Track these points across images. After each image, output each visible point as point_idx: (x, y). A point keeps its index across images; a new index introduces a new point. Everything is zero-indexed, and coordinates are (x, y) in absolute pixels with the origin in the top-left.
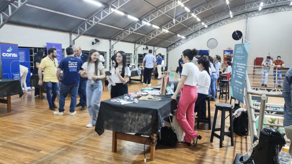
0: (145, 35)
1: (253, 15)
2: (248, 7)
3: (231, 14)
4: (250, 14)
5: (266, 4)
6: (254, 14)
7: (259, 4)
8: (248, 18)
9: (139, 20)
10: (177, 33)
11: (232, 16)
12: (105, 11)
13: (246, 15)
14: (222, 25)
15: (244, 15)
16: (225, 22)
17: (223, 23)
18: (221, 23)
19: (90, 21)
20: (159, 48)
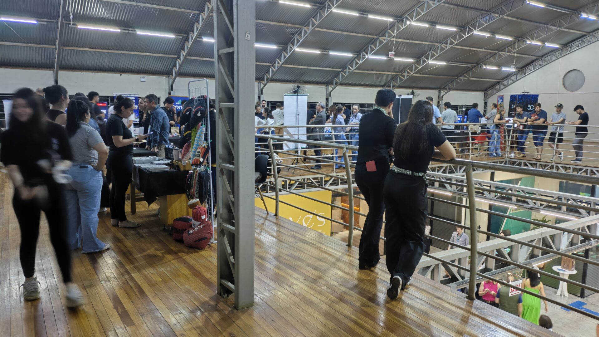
10: (478, 63)
14: (596, 39)
18: (594, 36)
20: (448, 92)
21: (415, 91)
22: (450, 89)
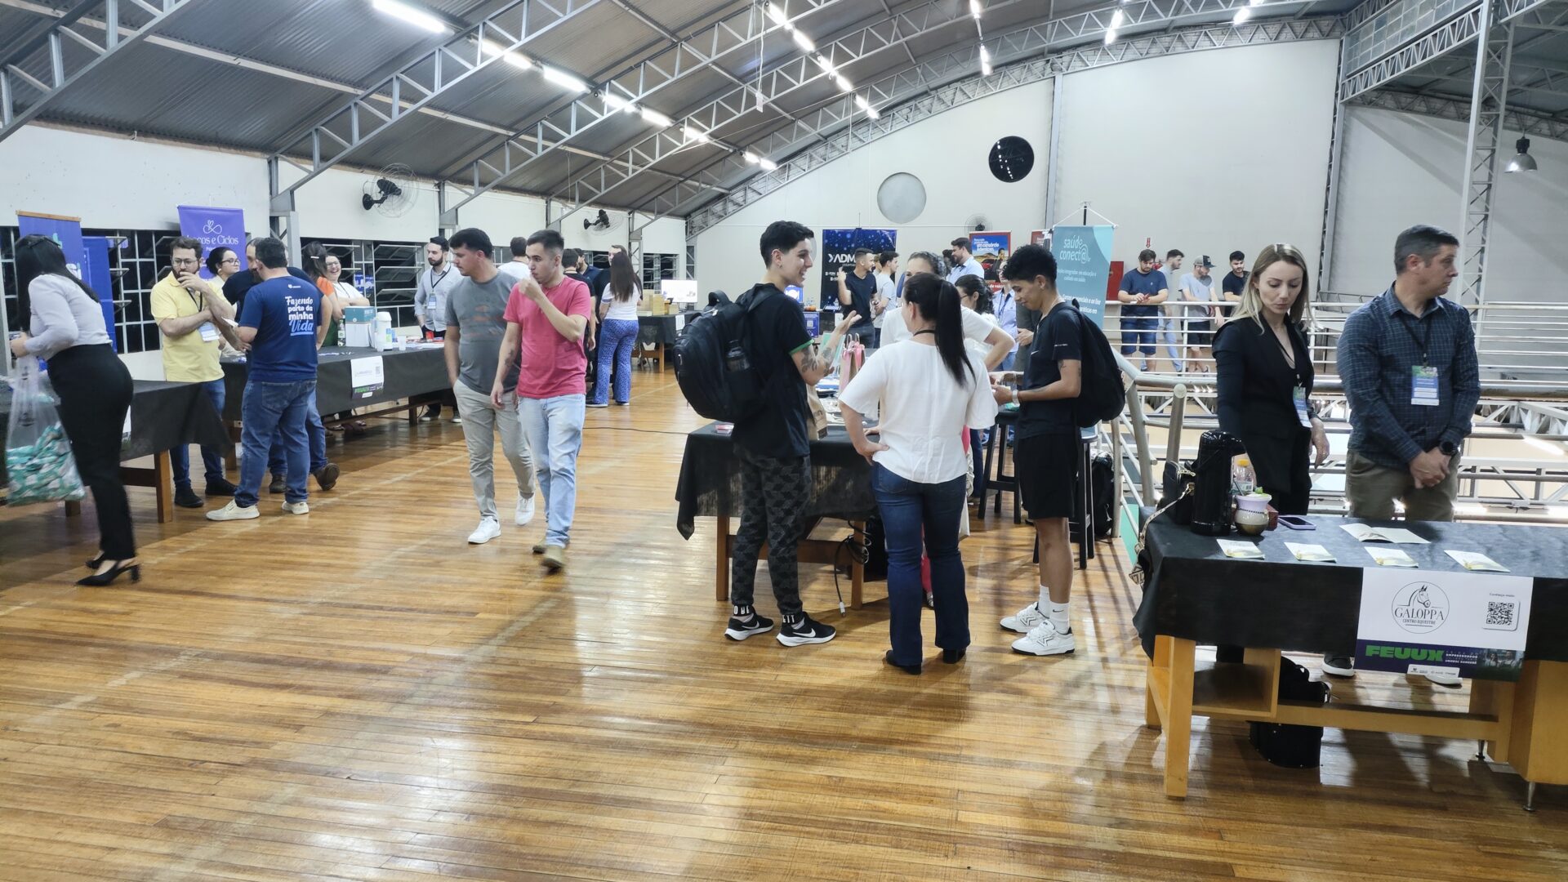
0: (601, 158)
1: (1077, 65)
2: (1062, 32)
3: (985, 59)
4: (1066, 57)
5: (1136, 21)
6: (1083, 61)
7: (1106, 19)
8: (1059, 77)
9: (590, 91)
10: (742, 144)
11: (986, 70)
12: (453, 51)
13: (1048, 61)
14: (943, 107)
15: (1040, 64)
16: (958, 93)
17: (948, 100)
18: (939, 99)
19: (375, 96)
20: (656, 219)
21: (609, 212)
22: (660, 213)
